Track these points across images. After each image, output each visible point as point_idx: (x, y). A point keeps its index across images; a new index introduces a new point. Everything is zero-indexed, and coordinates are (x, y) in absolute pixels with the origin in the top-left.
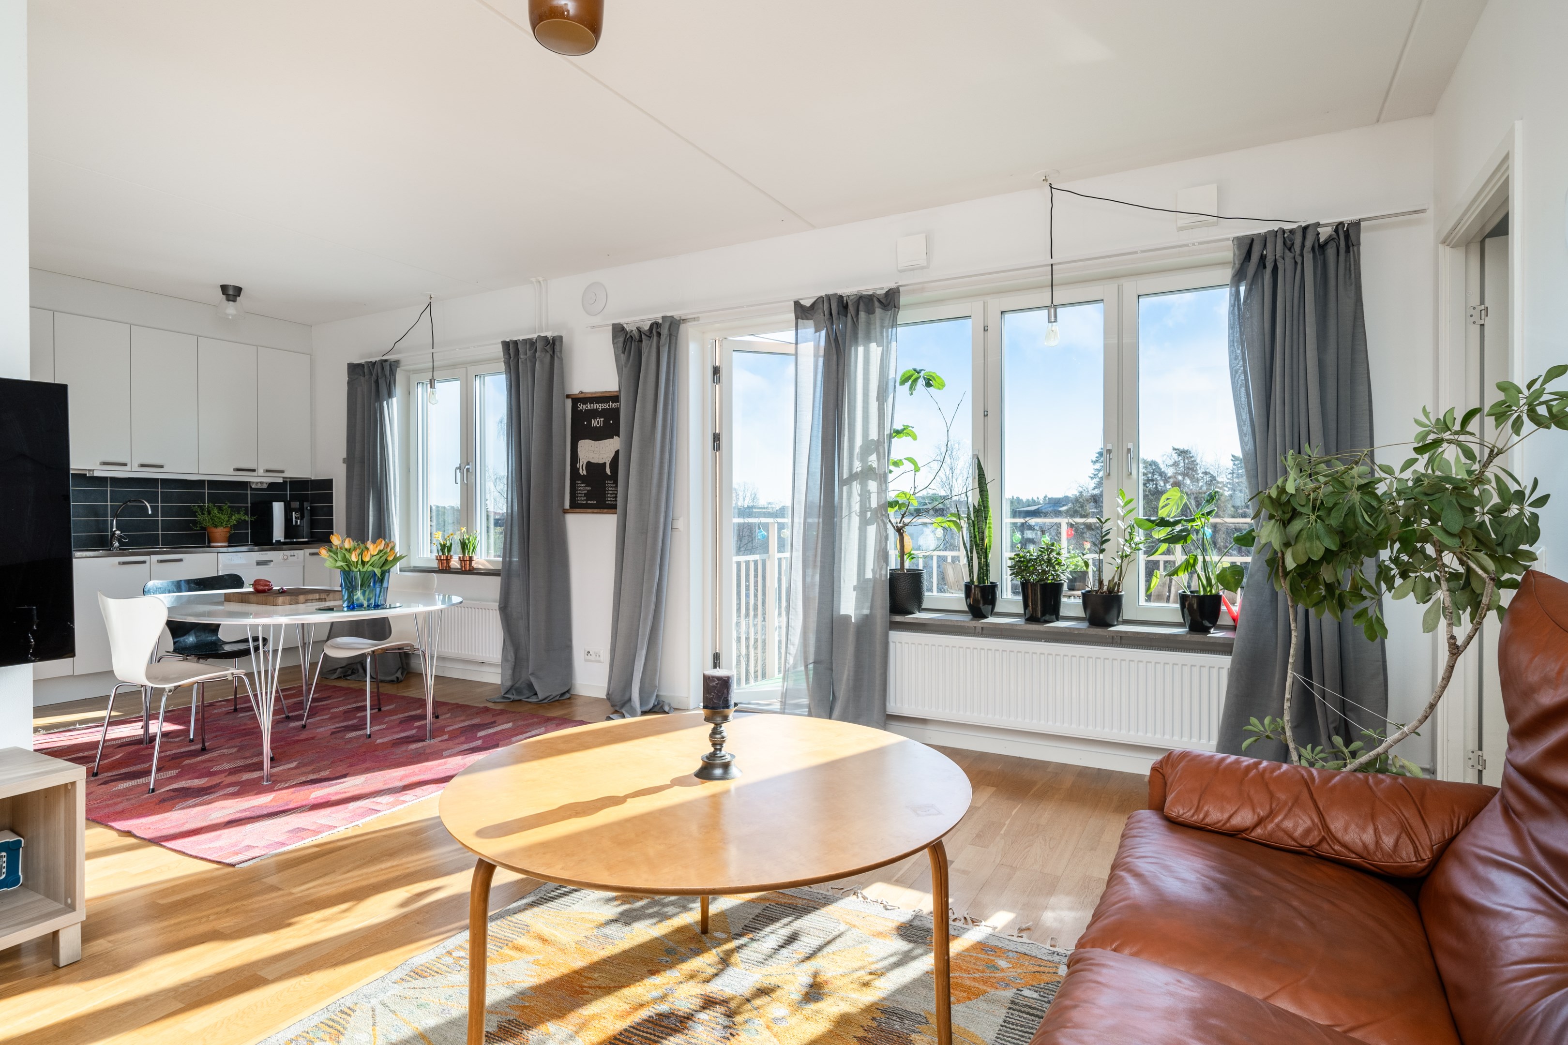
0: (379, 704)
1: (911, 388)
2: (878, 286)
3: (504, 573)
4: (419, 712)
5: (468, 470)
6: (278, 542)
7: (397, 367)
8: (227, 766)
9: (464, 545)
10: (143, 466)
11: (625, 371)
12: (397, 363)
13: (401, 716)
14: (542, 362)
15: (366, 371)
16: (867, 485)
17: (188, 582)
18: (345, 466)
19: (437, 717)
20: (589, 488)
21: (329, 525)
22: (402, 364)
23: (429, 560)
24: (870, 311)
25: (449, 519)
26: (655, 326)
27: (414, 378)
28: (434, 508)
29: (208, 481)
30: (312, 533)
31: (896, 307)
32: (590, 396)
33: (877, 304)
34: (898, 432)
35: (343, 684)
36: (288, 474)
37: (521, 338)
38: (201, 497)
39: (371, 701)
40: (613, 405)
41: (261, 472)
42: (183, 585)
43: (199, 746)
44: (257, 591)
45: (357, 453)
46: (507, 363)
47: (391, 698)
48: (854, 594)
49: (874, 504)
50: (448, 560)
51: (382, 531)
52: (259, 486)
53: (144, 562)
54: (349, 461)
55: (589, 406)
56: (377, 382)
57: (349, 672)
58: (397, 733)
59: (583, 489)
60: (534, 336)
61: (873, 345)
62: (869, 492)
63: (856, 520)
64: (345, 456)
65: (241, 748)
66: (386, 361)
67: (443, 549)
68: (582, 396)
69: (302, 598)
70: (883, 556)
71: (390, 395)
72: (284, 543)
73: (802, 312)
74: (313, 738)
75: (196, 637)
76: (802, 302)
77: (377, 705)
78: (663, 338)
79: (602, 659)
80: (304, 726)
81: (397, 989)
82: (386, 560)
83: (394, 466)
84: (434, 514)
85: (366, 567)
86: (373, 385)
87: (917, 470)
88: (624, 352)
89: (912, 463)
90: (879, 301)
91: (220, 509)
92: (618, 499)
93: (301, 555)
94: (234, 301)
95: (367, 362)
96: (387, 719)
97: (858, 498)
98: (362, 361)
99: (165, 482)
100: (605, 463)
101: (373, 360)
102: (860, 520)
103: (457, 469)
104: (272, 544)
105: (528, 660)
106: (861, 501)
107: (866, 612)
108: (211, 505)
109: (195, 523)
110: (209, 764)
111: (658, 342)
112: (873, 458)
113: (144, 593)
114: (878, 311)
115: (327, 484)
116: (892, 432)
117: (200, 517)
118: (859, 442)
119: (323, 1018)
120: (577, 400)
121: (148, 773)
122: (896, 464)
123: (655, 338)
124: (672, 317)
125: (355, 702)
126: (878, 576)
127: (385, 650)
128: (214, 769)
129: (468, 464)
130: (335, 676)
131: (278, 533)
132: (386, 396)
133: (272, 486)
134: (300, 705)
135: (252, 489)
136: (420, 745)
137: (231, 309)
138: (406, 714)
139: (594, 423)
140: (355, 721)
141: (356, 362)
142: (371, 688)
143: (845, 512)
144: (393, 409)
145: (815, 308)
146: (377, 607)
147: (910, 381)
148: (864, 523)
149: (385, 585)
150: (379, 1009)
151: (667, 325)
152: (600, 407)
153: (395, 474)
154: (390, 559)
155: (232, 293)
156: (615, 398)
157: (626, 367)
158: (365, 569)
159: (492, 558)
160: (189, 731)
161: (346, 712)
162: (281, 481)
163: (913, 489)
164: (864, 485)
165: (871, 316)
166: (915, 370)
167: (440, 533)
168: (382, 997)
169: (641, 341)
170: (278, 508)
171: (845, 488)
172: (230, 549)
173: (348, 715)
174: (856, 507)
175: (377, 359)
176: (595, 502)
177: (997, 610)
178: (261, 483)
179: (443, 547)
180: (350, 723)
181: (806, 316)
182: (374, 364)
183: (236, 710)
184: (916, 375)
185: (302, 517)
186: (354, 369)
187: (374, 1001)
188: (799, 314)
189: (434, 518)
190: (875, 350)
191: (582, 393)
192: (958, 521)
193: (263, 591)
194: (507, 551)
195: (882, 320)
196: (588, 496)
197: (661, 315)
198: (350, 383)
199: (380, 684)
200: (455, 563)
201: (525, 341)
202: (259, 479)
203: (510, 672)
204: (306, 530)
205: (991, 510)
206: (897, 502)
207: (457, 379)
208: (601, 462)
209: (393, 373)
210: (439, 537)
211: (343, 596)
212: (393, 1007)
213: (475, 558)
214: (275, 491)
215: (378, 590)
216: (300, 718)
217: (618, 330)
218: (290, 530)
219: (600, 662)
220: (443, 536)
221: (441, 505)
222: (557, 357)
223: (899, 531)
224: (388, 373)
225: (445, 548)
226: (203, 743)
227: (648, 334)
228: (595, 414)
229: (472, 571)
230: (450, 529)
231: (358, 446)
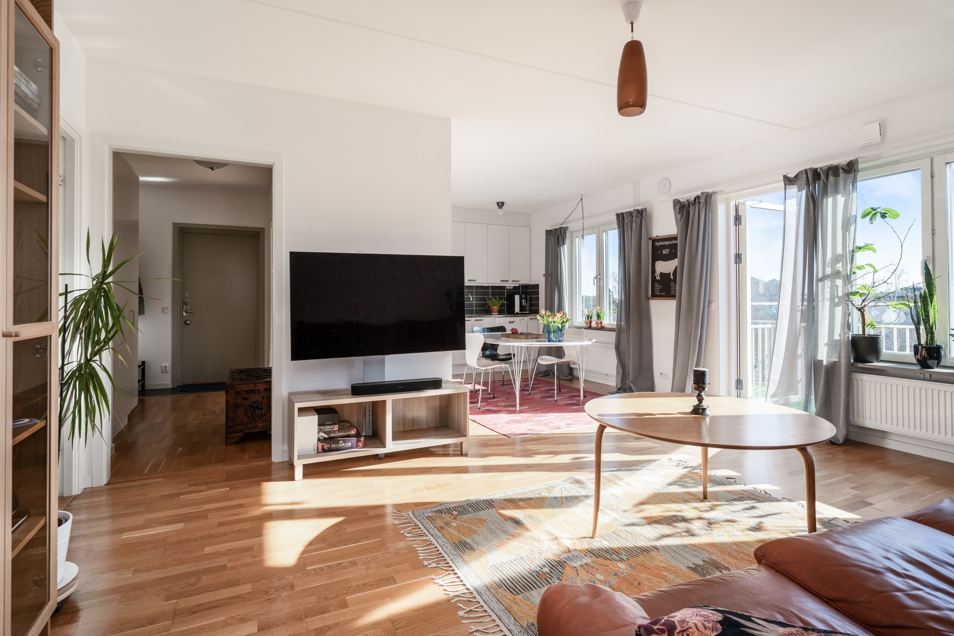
0: (560, 389)
1: (871, 219)
2: (843, 160)
3: (618, 330)
4: (577, 394)
5: (600, 278)
6: (517, 313)
7: (567, 230)
8: (503, 404)
9: (599, 316)
10: (469, 280)
11: (680, 223)
12: (567, 228)
13: (569, 395)
14: (636, 222)
15: (553, 233)
16: (835, 282)
17: (487, 328)
18: (544, 278)
19: (585, 397)
20: (661, 287)
21: (537, 305)
22: (569, 228)
23: (581, 322)
24: (836, 175)
25: (591, 303)
26: (698, 198)
27: (574, 235)
28: (584, 297)
29: (491, 286)
30: (530, 309)
31: (856, 171)
32: (662, 238)
33: (841, 170)
34: (860, 248)
35: (544, 379)
36: (520, 283)
37: (625, 211)
38: (487, 293)
39: (557, 387)
40: (674, 242)
41: (510, 282)
42: (486, 330)
43: (492, 396)
44: (513, 333)
45: (549, 272)
46: (618, 224)
47: (565, 387)
48: (826, 348)
49: (840, 294)
50: (590, 322)
51: (560, 308)
52: (510, 288)
53: (470, 320)
54: (546, 275)
55: (661, 243)
56: (558, 238)
57: (547, 374)
58: (568, 401)
59: (658, 287)
60: (632, 209)
61: (839, 196)
62: (837, 286)
63: (827, 304)
64: (544, 273)
65: (507, 399)
66: (562, 228)
67: (588, 318)
68: (657, 238)
69: (529, 337)
70: (848, 326)
71: (564, 244)
72: (520, 314)
73: (789, 181)
74: (533, 399)
75: (490, 352)
76: (789, 175)
77: (559, 390)
78: (702, 204)
79: (669, 377)
80: (530, 393)
81: (570, 485)
82: (563, 321)
83: (566, 277)
84: (584, 300)
85: (555, 323)
86: (556, 239)
87: (875, 271)
88: (679, 214)
89: (871, 267)
90: (843, 169)
91: (495, 298)
92: (677, 292)
93: (526, 319)
94: (501, 208)
95: (554, 229)
96: (563, 395)
97: (829, 290)
98: (552, 229)
99: (477, 287)
100: (670, 273)
101: (556, 228)
102: (830, 303)
103: (594, 278)
104: (515, 314)
105: (629, 375)
106: (830, 292)
107: (835, 359)
108: (492, 297)
109: (486, 304)
110: (497, 403)
111: (699, 206)
112: (840, 265)
113: (473, 332)
114: (842, 175)
115: (537, 286)
116: (855, 248)
117: (488, 302)
118: (829, 255)
119: (545, 487)
120: (654, 241)
121: (477, 402)
122: (859, 268)
123: (697, 205)
124: (707, 192)
125: (550, 387)
126: (842, 338)
127: (563, 363)
128: (499, 405)
129: (600, 275)
130: (540, 375)
131: (517, 309)
132: (562, 244)
133: (515, 288)
134: (527, 385)
135: (507, 289)
136: (578, 407)
137: (500, 212)
138: (572, 394)
139: (664, 252)
140: (550, 394)
141: (549, 229)
142: (557, 382)
143: (820, 298)
144: (565, 250)
145: (798, 177)
146: (559, 341)
147: (871, 215)
148: (833, 305)
149: (563, 332)
150: (563, 489)
151: (704, 197)
152: (667, 243)
153: (566, 281)
154: (565, 320)
155: (501, 205)
156: (675, 238)
157: (680, 221)
158: (555, 325)
159: (612, 323)
160: (488, 390)
161: (546, 390)
162: (518, 285)
163: (873, 284)
164: (833, 282)
165: (838, 178)
166: (872, 209)
167: (587, 310)
168: (564, 486)
169: (689, 206)
170: (517, 298)
171: (820, 283)
172: (500, 316)
173: (547, 391)
174: (828, 296)
175: (558, 227)
176: (665, 294)
177: (942, 364)
178: (510, 286)
179: (588, 316)
180: (548, 395)
181: (791, 183)
182: (556, 229)
183: (503, 384)
184: (874, 212)
185: (526, 302)
186: (549, 233)
187: (561, 487)
188: (787, 183)
189: (584, 303)
190: (841, 199)
191: (657, 236)
192: (908, 303)
193: (515, 333)
194: (619, 320)
195: (845, 180)
196: (661, 291)
197: (701, 192)
198: (547, 239)
199: (560, 381)
200: (594, 324)
201: (627, 213)
202: (509, 285)
203: (620, 380)
204: (528, 308)
205: (935, 297)
206: (858, 292)
207: (595, 233)
208: (668, 272)
209: (565, 233)
210: (586, 311)
211: (546, 336)
212: (568, 490)
213: (603, 322)
214: (516, 290)
215: (560, 334)
216: (528, 390)
217: (676, 202)
218: (522, 308)
219: (667, 379)
220: (588, 311)
221: (587, 295)
222: (644, 219)
223: (861, 310)
224: (563, 233)
225: (589, 317)
226: (494, 395)
227: (693, 203)
228: (664, 247)
229: (602, 328)
230: (591, 308)
231: (550, 268)
